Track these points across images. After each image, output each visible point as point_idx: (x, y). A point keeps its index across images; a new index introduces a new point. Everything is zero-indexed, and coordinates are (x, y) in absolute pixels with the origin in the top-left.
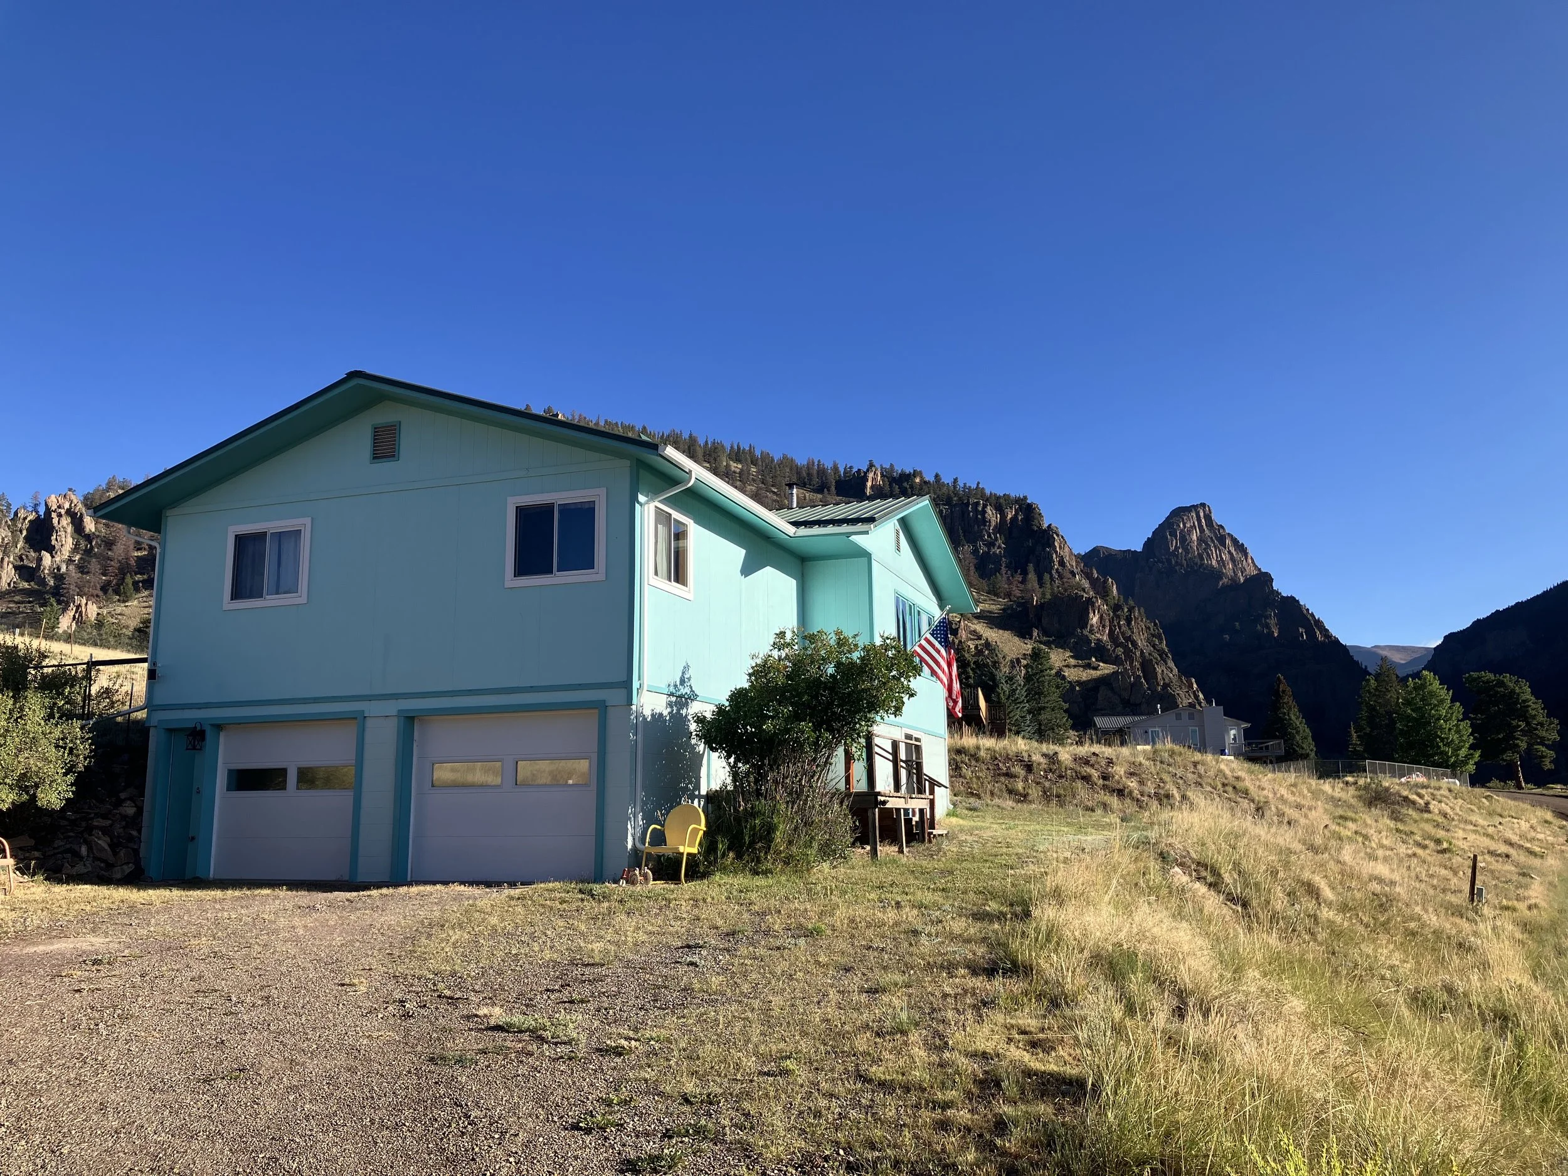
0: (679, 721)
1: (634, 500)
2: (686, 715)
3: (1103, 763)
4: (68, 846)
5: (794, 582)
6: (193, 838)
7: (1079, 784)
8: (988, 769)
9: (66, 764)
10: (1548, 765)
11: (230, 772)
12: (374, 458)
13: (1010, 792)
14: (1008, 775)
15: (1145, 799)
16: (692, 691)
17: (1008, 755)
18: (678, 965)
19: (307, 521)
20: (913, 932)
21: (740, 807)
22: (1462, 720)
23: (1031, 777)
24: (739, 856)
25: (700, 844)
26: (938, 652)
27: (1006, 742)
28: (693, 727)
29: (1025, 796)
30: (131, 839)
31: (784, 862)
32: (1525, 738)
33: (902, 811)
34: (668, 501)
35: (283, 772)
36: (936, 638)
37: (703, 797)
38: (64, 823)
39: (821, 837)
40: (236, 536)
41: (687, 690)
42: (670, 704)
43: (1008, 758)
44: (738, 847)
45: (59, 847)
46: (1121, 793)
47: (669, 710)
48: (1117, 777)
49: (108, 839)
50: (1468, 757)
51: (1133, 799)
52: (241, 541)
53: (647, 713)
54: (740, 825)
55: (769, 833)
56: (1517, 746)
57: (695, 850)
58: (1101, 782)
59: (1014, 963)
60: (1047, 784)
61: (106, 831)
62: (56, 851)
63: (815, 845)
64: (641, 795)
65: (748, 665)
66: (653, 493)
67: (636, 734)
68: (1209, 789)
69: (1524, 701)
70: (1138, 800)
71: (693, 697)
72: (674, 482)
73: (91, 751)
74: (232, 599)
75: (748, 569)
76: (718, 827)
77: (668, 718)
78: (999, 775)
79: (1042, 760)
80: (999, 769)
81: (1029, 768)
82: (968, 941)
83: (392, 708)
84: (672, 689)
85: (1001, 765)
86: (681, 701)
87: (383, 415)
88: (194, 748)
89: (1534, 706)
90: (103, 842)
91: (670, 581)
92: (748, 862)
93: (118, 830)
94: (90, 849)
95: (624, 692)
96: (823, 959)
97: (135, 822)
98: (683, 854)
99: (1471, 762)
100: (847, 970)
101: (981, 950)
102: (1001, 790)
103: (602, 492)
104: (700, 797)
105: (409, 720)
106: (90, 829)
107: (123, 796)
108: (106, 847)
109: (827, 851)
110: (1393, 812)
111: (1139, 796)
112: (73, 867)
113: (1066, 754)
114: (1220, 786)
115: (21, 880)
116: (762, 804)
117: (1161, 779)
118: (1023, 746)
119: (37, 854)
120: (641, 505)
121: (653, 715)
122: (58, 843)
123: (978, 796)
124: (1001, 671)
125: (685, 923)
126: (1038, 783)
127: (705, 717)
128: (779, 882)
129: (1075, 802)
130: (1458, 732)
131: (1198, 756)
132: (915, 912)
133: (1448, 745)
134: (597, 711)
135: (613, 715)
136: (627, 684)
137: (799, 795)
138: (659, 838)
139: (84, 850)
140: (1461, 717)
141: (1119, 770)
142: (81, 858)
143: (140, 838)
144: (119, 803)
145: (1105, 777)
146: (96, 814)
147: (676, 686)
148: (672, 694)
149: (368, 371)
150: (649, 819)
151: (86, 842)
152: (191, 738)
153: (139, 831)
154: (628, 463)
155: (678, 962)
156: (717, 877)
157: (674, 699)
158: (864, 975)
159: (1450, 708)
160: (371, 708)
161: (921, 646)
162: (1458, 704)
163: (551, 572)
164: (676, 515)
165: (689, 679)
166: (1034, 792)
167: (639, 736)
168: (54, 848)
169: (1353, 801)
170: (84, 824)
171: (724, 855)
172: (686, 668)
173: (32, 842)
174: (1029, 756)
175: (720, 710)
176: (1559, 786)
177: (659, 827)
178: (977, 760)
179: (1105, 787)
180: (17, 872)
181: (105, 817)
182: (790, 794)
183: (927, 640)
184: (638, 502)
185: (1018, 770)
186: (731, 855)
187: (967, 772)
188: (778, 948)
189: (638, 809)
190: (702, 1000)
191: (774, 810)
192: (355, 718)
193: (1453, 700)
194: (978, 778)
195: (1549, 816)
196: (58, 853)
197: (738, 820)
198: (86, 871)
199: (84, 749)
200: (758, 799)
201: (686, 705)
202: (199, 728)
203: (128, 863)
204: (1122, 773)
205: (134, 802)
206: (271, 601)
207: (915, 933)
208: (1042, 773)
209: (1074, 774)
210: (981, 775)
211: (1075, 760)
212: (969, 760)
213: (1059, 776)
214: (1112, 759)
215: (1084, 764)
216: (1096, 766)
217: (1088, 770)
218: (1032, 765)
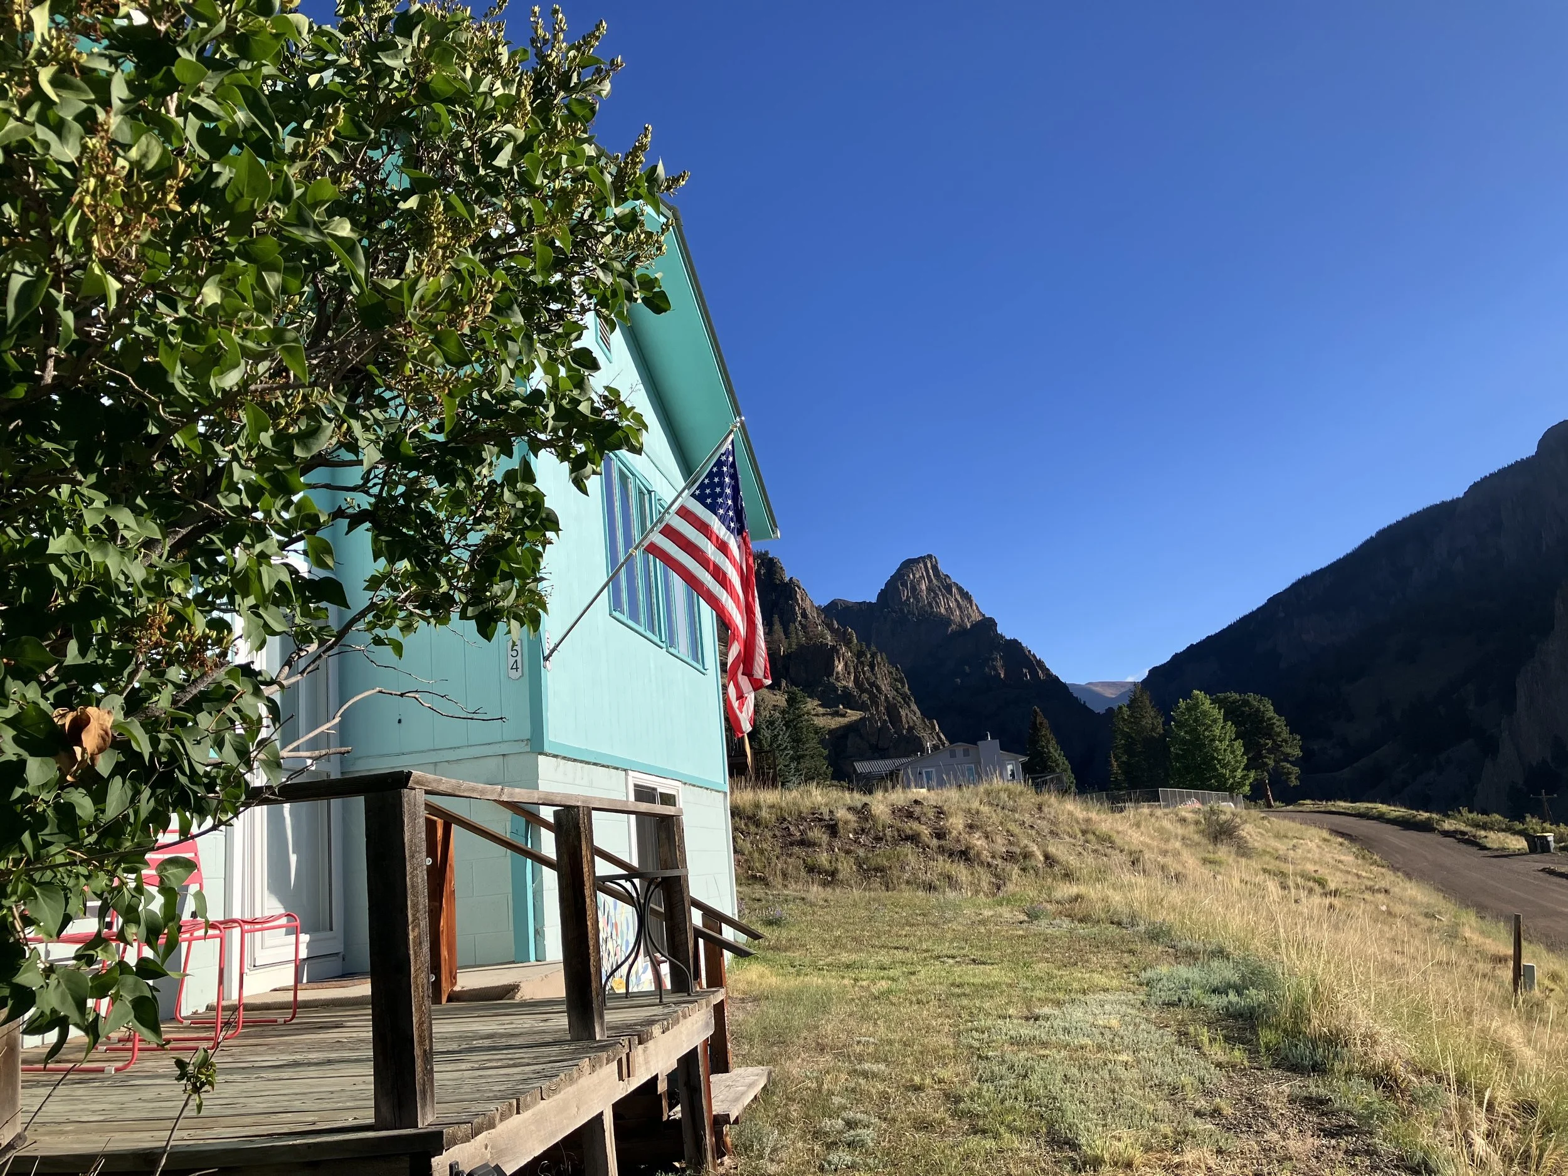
3: (931, 814)
7: (908, 848)
8: (774, 836)
10: (1294, 782)
13: (811, 870)
14: (804, 843)
15: (999, 861)
17: (801, 813)
22: (1235, 740)
23: (837, 844)
27: (794, 793)
29: (833, 873)
32: (1272, 756)
43: (801, 818)
46: (965, 855)
48: (955, 833)
50: (1244, 777)
51: (982, 863)
56: (1266, 764)
58: (935, 842)
60: (861, 852)
68: (1067, 839)
69: (1270, 719)
70: (989, 865)
78: (792, 844)
79: (851, 817)
80: (791, 835)
81: (833, 829)
85: (792, 828)
89: (1278, 723)
99: (1247, 782)
102: (797, 868)
110: (1239, 847)
111: (989, 860)
113: (881, 803)
114: (1079, 835)
117: (1008, 831)
118: (819, 798)
123: (764, 881)
126: (848, 852)
129: (906, 876)
130: (1233, 752)
131: (1039, 799)
133: (1224, 766)
140: (1233, 736)
141: (956, 823)
145: (940, 835)
159: (1223, 727)
162: (1230, 723)
166: (846, 867)
169: (1196, 837)
174: (831, 812)
176: (1308, 802)
178: (758, 824)
179: (941, 850)
185: (818, 834)
193: (1225, 721)
194: (762, 852)
195: (1325, 834)
204: (961, 827)
208: (851, 836)
209: (896, 833)
210: (765, 846)
211: (893, 812)
212: (746, 825)
213: (874, 839)
214: (940, 807)
215: (907, 817)
216: (923, 819)
217: (914, 827)
218: (836, 824)
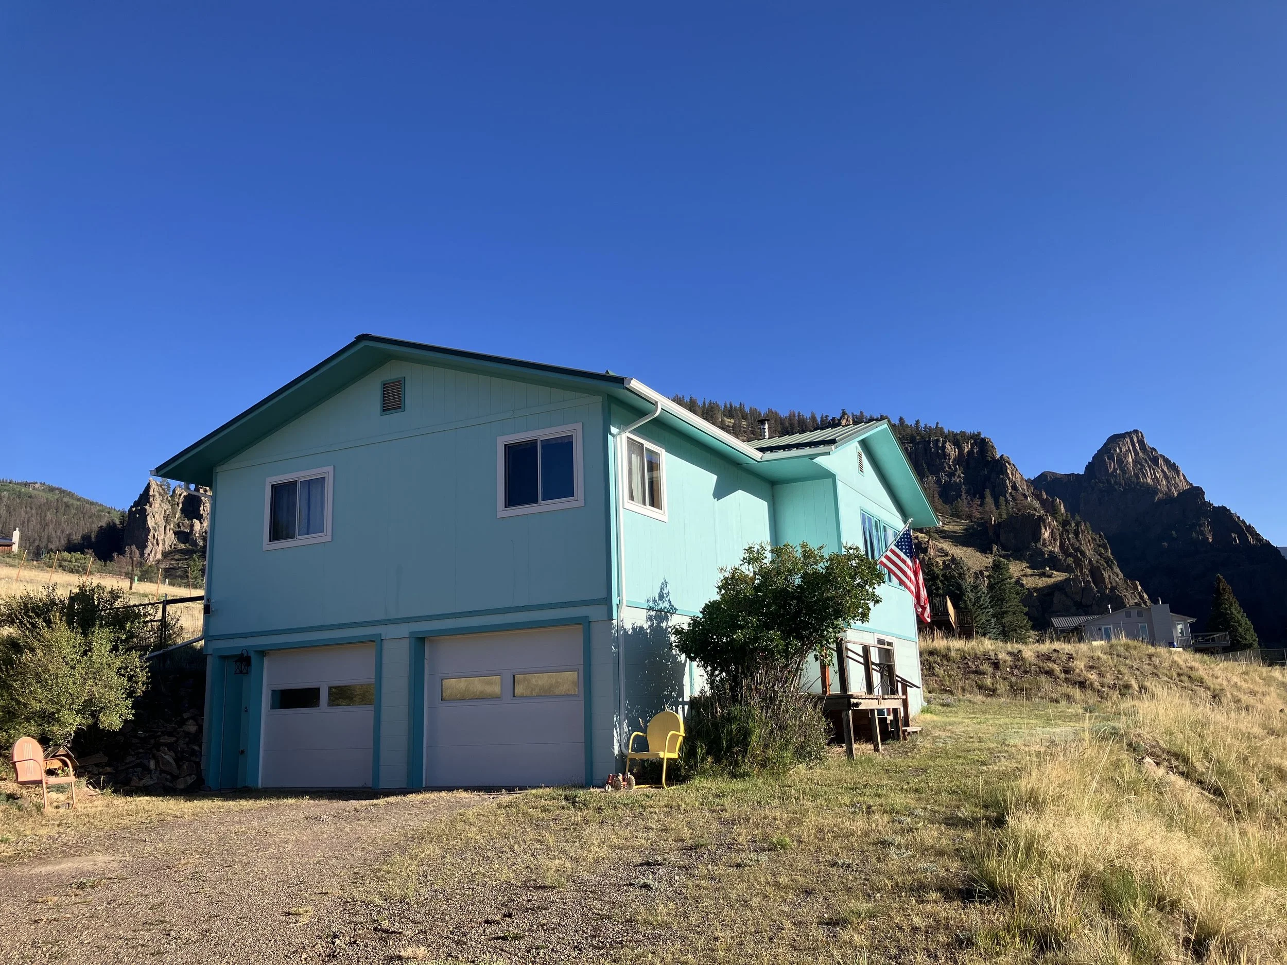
0: (659, 633)
1: (607, 431)
2: (666, 628)
3: (1064, 658)
4: (137, 762)
5: (765, 504)
6: (242, 752)
7: (1043, 678)
8: (959, 667)
9: (126, 689)
11: (274, 692)
12: (384, 410)
13: (980, 687)
15: (1106, 689)
16: (671, 605)
17: (976, 654)
18: (631, 888)
19: (330, 469)
20: (882, 843)
21: (717, 712)
23: (998, 674)
24: (717, 760)
25: (681, 749)
26: (904, 562)
27: (974, 643)
28: (673, 638)
29: (994, 691)
30: (193, 753)
31: (762, 765)
33: (876, 711)
34: (637, 431)
35: (317, 690)
36: (901, 550)
37: (686, 703)
38: (135, 741)
39: (797, 740)
40: (272, 486)
41: (666, 605)
42: (650, 618)
43: (976, 657)
44: (717, 752)
45: (129, 763)
46: (1082, 685)
47: (649, 623)
48: (1077, 671)
49: (173, 754)
51: (1094, 690)
52: (277, 490)
53: (628, 626)
54: (717, 729)
55: (745, 738)
57: (675, 755)
58: (1063, 675)
59: (991, 884)
60: (1013, 679)
61: (170, 746)
62: (128, 766)
63: (790, 747)
64: (625, 703)
65: (717, 578)
66: (624, 424)
67: (617, 647)
68: (1165, 678)
70: (1099, 691)
71: (672, 610)
72: (642, 413)
73: (148, 678)
74: (270, 541)
75: (719, 493)
76: (698, 732)
77: (648, 631)
78: (969, 672)
79: (1008, 658)
80: (969, 667)
81: (996, 665)
82: (940, 853)
83: (404, 630)
84: (651, 604)
85: (970, 663)
86: (661, 615)
87: (390, 372)
88: (241, 672)
90: (169, 757)
91: (645, 504)
92: (726, 765)
93: (182, 745)
94: (157, 763)
95: (604, 608)
96: (783, 880)
97: (196, 738)
98: (663, 759)
100: (809, 893)
101: (955, 865)
102: (971, 686)
103: (579, 426)
104: (684, 703)
105: (420, 641)
106: (157, 746)
107: (185, 716)
108: (172, 761)
109: (802, 753)
111: (1100, 687)
112: (141, 779)
113: (1029, 651)
114: (1175, 676)
115: (93, 793)
116: (737, 710)
117: (1119, 671)
118: (989, 646)
119: (109, 769)
120: (613, 436)
121: (633, 629)
122: (129, 759)
123: (951, 693)
124: (966, 581)
125: (652, 834)
126: (1005, 679)
127: (683, 629)
128: (756, 785)
129: (1040, 694)
131: (1151, 650)
132: (886, 818)
134: (581, 627)
135: (596, 629)
136: (608, 601)
137: (772, 700)
138: (641, 744)
139: (152, 764)
141: (1079, 665)
142: (150, 771)
143: (201, 753)
144: (183, 722)
145: (1067, 671)
146: (162, 732)
147: (655, 601)
148: (651, 609)
149: (374, 334)
150: (634, 726)
151: (155, 757)
152: (238, 663)
153: (200, 747)
154: (600, 399)
155: (631, 884)
156: (697, 781)
157: (653, 613)
158: (825, 899)
160: (387, 632)
161: (887, 558)
163: (537, 502)
164: (648, 445)
165: (668, 594)
166: (1002, 687)
167: (621, 648)
168: (127, 764)
170: (152, 741)
171: (703, 760)
172: (664, 584)
173: (106, 759)
174: (996, 654)
175: (695, 622)
177: (641, 734)
178: (948, 660)
179: (1067, 680)
180: (90, 787)
181: (170, 734)
182: (764, 700)
183: (893, 551)
184: (611, 434)
185: (986, 667)
186: (710, 759)
187: (940, 671)
188: (738, 865)
189: (623, 717)
190: (644, 936)
191: (749, 715)
192: (374, 641)
194: (950, 676)
196: (131, 767)
197: (716, 725)
198: (152, 783)
199: (142, 676)
200: (734, 706)
201: (666, 618)
202: (245, 655)
203: (190, 775)
204: (1082, 666)
205: (196, 720)
206: (301, 540)
207: (885, 844)
208: (1008, 669)
209: (1038, 669)
210: (952, 673)
211: (1038, 656)
212: (941, 660)
213: (1024, 672)
214: (1072, 655)
215: (1047, 660)
216: (1058, 661)
217: (1051, 666)
218: (999, 662)
